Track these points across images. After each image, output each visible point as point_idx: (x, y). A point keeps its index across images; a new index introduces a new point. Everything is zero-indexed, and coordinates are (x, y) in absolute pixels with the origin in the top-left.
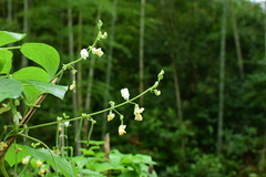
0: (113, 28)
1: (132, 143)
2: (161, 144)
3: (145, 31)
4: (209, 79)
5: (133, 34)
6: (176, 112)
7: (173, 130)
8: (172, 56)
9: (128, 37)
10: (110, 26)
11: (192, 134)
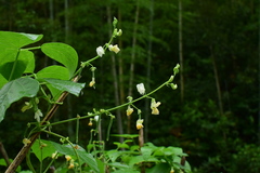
0: (151, 23)
1: (174, 135)
2: (202, 135)
3: (183, 24)
4: (248, 69)
5: (171, 28)
6: (217, 103)
7: (214, 120)
8: (211, 48)
9: (167, 31)
10: (148, 21)
11: (233, 124)
